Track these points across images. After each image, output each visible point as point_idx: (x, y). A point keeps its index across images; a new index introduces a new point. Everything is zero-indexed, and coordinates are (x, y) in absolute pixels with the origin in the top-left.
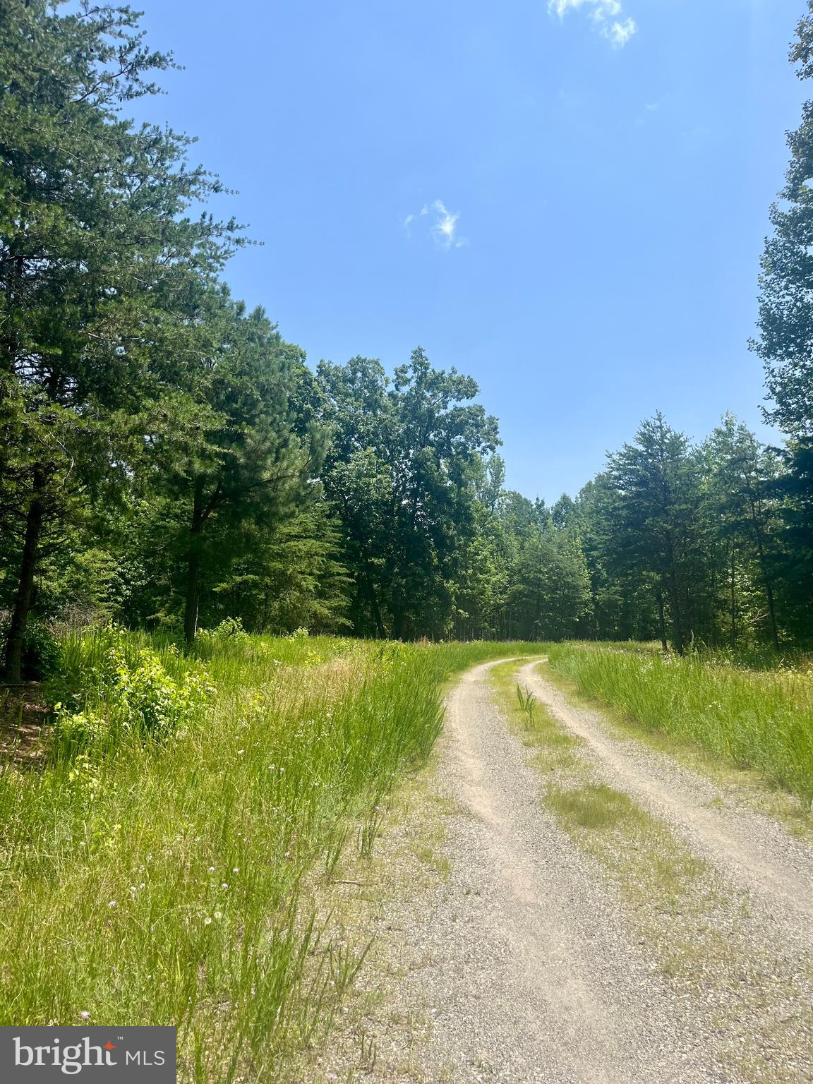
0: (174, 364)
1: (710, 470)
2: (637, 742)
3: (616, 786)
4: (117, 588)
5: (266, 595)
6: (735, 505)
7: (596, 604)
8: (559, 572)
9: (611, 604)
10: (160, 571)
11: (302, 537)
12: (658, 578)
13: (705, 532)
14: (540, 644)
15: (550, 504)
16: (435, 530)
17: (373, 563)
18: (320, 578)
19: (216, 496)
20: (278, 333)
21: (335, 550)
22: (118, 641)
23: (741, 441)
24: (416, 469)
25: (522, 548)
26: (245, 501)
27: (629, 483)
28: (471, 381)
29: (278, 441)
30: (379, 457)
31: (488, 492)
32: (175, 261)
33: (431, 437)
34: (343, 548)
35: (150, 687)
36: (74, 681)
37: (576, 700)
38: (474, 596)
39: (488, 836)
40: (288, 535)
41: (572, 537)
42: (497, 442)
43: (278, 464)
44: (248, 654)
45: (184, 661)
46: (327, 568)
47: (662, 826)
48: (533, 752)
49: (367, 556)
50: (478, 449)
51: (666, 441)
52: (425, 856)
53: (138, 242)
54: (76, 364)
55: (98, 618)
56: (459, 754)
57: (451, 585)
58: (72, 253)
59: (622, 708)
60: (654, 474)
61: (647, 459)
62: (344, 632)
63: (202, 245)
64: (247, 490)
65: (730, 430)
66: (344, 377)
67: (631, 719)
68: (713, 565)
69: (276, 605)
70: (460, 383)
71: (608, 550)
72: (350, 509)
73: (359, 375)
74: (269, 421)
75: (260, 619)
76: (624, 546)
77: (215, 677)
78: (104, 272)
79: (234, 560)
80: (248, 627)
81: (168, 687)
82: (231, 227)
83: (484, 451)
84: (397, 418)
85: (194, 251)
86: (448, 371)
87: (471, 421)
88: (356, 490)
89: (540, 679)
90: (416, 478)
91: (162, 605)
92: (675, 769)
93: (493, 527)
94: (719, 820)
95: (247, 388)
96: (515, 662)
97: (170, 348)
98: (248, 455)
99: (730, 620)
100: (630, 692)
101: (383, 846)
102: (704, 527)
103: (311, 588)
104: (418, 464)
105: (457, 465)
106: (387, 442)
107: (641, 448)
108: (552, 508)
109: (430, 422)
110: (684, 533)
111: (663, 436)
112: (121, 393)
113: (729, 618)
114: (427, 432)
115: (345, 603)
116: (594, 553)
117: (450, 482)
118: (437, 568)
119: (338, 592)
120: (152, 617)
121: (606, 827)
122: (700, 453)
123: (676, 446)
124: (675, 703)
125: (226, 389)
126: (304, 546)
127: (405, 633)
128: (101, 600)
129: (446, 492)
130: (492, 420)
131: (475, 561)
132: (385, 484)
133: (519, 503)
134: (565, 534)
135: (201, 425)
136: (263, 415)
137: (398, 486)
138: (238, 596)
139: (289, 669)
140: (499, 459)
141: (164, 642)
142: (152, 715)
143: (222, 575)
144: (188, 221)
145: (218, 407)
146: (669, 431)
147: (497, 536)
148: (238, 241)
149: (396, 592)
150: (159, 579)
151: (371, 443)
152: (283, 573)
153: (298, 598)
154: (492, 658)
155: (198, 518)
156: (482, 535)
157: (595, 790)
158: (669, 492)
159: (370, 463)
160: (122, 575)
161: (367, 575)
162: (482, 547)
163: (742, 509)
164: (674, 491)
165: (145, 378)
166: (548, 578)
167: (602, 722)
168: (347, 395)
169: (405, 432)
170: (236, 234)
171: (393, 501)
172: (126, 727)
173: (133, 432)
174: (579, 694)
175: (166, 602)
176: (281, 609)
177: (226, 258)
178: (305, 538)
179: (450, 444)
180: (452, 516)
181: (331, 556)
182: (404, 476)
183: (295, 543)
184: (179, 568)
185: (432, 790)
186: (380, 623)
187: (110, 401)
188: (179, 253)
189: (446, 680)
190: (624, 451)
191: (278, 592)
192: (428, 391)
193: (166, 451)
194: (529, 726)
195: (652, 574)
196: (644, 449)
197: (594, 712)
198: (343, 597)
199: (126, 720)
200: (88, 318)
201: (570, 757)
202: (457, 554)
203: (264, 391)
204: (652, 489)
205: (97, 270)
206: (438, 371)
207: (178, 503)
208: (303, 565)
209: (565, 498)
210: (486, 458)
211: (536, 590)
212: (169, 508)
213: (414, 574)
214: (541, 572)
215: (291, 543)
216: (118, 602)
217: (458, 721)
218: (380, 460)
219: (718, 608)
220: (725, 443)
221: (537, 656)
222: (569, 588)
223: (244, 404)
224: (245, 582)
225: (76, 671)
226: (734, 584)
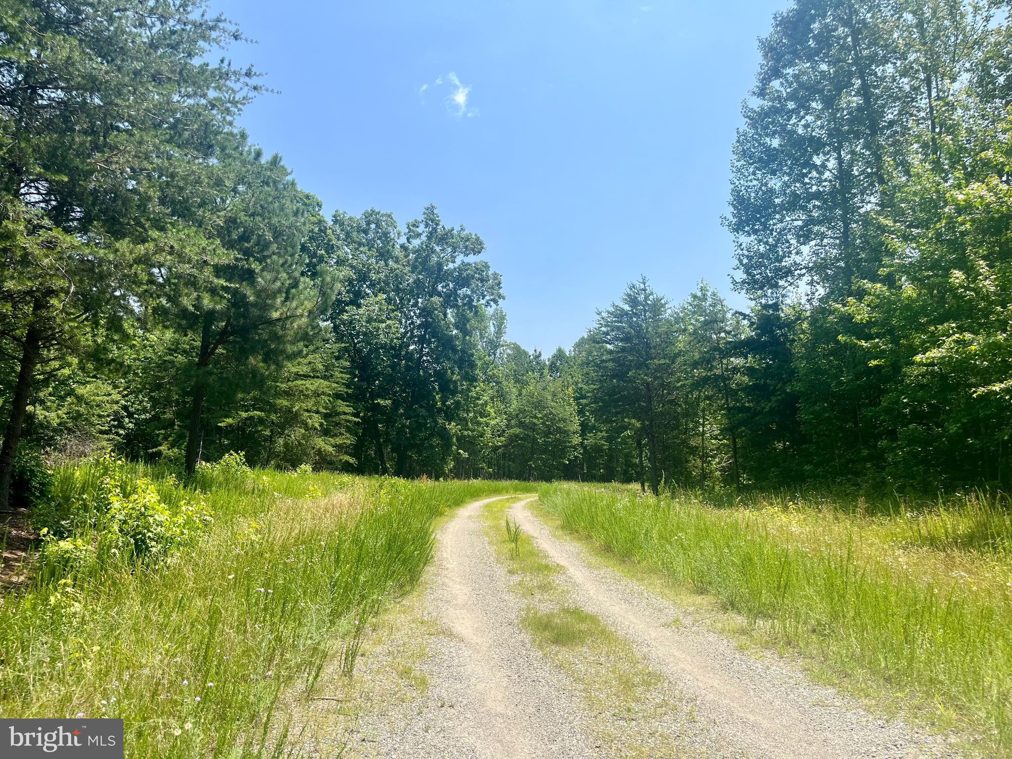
0: (186, 200)
1: (685, 330)
2: (610, 570)
3: (589, 609)
4: (119, 422)
5: (272, 431)
6: (706, 361)
7: (585, 448)
8: (552, 418)
9: (597, 449)
10: (166, 405)
11: (310, 376)
12: (638, 425)
13: (679, 384)
14: (532, 484)
15: (546, 357)
16: (440, 376)
17: (379, 403)
18: (326, 416)
19: (224, 332)
20: (293, 181)
21: (343, 389)
22: (114, 471)
23: (714, 305)
24: (424, 316)
25: (520, 394)
26: (253, 338)
27: (616, 339)
28: (477, 239)
29: (288, 282)
30: (390, 303)
31: (491, 342)
32: (191, 101)
33: (440, 288)
34: (350, 388)
35: (142, 514)
36: (64, 509)
37: (559, 533)
38: (474, 437)
39: (466, 654)
40: (297, 374)
41: (565, 386)
42: (500, 296)
43: (288, 303)
44: (249, 485)
45: (182, 492)
46: (333, 407)
47: (626, 643)
48: (516, 578)
49: (373, 397)
50: (482, 302)
51: (649, 302)
52: (405, 673)
53: (154, 80)
54: (83, 194)
55: (97, 450)
56: (447, 580)
57: (453, 427)
58: (85, 84)
59: (599, 540)
60: (638, 332)
61: (631, 318)
62: (347, 468)
63: (218, 88)
64: (256, 327)
65: (704, 295)
66: (359, 227)
67: (607, 549)
68: (686, 415)
69: (281, 441)
70: (468, 240)
71: (596, 398)
72: (359, 351)
73: (373, 226)
74: (281, 262)
75: (264, 455)
76: (610, 396)
77: (214, 507)
78: (117, 105)
79: (240, 396)
80: (251, 462)
81: (162, 514)
82: (248, 74)
83: (488, 304)
84: (408, 269)
85: (212, 94)
86: (457, 229)
87: (477, 276)
88: (365, 334)
89: (529, 514)
90: (424, 326)
91: (166, 438)
92: (642, 594)
93: (494, 374)
94: (676, 637)
95: (259, 229)
96: (508, 499)
97: (181, 184)
98: (258, 294)
99: (700, 464)
100: (606, 525)
101: (366, 665)
102: (679, 380)
103: (317, 425)
104: (426, 312)
105: (463, 315)
106: (397, 290)
107: (627, 308)
108: (549, 360)
109: (438, 273)
110: (663, 386)
111: (646, 298)
112: (128, 224)
113: (699, 462)
114: (436, 283)
115: (349, 442)
116: (583, 401)
117: (455, 332)
118: (440, 410)
119: (343, 430)
120: (154, 450)
121: (576, 645)
122: (678, 314)
123: (657, 307)
124: (646, 535)
125: (238, 228)
126: (311, 385)
127: (406, 471)
128: (102, 432)
129: (451, 339)
130: (495, 276)
131: (476, 405)
132: (394, 330)
133: (519, 353)
134: (559, 383)
135: (208, 258)
136: (275, 257)
137: (406, 333)
138: (243, 431)
139: (289, 502)
140: (502, 313)
141: (164, 473)
142: (144, 542)
143: (229, 411)
144: (207, 65)
145: (229, 245)
146: (652, 294)
147: (497, 383)
148: (255, 88)
149: (401, 431)
150: (164, 413)
151: (382, 290)
152: (289, 410)
153: (304, 435)
154: (487, 496)
155: (205, 352)
156: (484, 382)
157: (568, 612)
158: (650, 348)
159: (380, 309)
160: (125, 408)
161: (373, 416)
162: (483, 392)
163: (712, 366)
164: (655, 348)
165: (154, 211)
166: (543, 423)
167: (582, 552)
168: (360, 244)
169: (414, 282)
170: (253, 81)
171: (400, 345)
172: (115, 554)
173: (138, 261)
174: (563, 527)
175: (170, 436)
176: (286, 445)
177: (244, 104)
178: (314, 377)
179: (456, 295)
180: (455, 362)
181: (338, 396)
182: (412, 323)
183: (303, 382)
184: (185, 403)
185: (418, 613)
186: (383, 463)
187: (116, 230)
188: (195, 94)
189: (442, 514)
190: (612, 309)
191: (283, 429)
192: (438, 245)
193: (174, 284)
194: (514, 556)
195: (633, 421)
196: (629, 309)
197: (575, 544)
198: (348, 435)
199: (116, 547)
200: (96, 148)
201: (549, 583)
202: (458, 397)
203: (277, 234)
204: (635, 344)
205: (111, 103)
206: (448, 228)
207: (186, 339)
208: (310, 404)
209: (560, 350)
210: (490, 311)
211: (531, 434)
212: (178, 344)
213: (418, 415)
214: (536, 417)
215: (299, 382)
216: (118, 434)
217: (449, 551)
218: (390, 307)
219: (690, 454)
220: (699, 306)
221: (529, 495)
222: (560, 433)
223: (257, 244)
224: (251, 418)
225: (67, 499)
226: (704, 433)
